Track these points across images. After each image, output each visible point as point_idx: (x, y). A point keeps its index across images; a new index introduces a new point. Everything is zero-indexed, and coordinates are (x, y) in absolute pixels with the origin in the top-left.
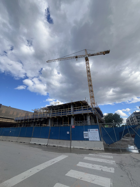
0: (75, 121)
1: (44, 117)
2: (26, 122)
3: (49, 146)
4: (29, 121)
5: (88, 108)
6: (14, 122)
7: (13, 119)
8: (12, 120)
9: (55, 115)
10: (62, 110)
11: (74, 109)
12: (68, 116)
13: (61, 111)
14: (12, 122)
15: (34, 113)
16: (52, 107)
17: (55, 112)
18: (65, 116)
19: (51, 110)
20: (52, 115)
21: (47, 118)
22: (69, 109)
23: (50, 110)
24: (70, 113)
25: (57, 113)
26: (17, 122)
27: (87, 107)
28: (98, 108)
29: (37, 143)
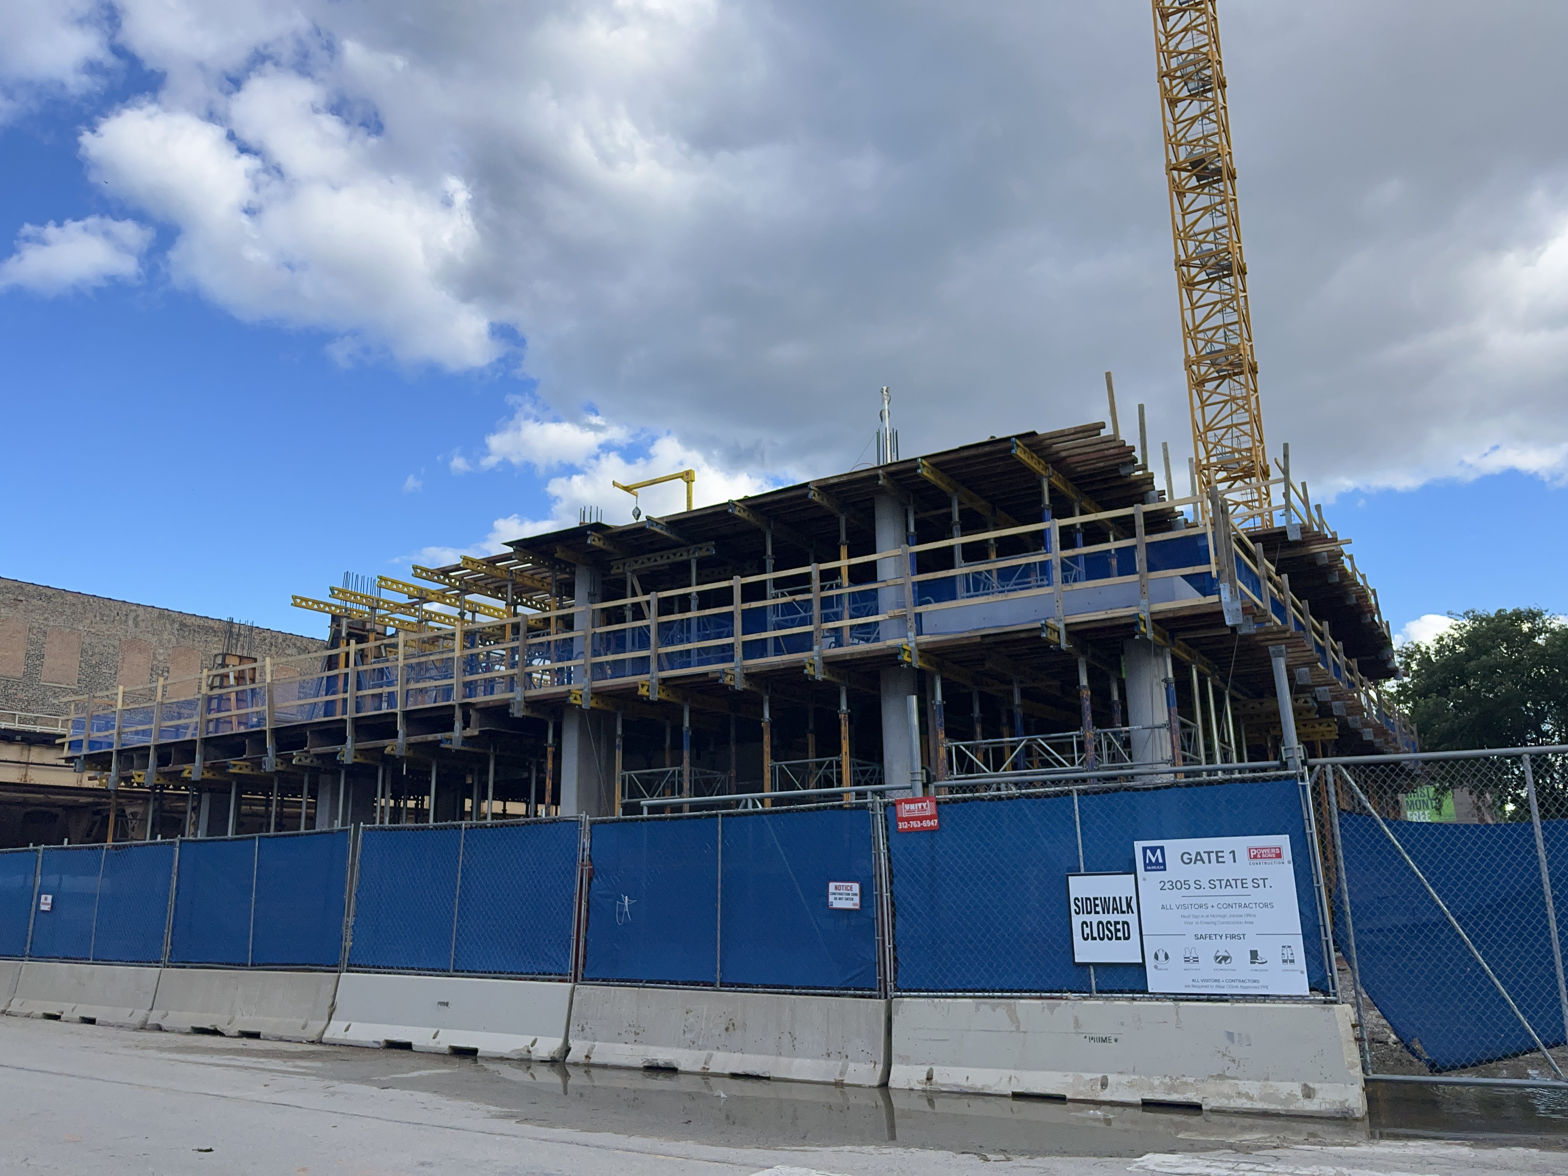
0: (943, 744)
1: (480, 698)
2: (237, 766)
3: (588, 1066)
4: (270, 762)
5: (1141, 540)
6: (68, 778)
7: (48, 741)
8: (36, 754)
9: (642, 665)
10: (737, 582)
11: (922, 563)
12: (831, 664)
13: (725, 597)
14: (39, 777)
15: (335, 640)
16: (594, 540)
17: (638, 612)
18: (798, 669)
19: (581, 591)
20: (598, 670)
21: (532, 703)
22: (844, 563)
23: (567, 590)
24: (867, 632)
25: (667, 633)
26: (110, 780)
27: (1126, 526)
28: (1310, 536)
29: (419, 1037)
